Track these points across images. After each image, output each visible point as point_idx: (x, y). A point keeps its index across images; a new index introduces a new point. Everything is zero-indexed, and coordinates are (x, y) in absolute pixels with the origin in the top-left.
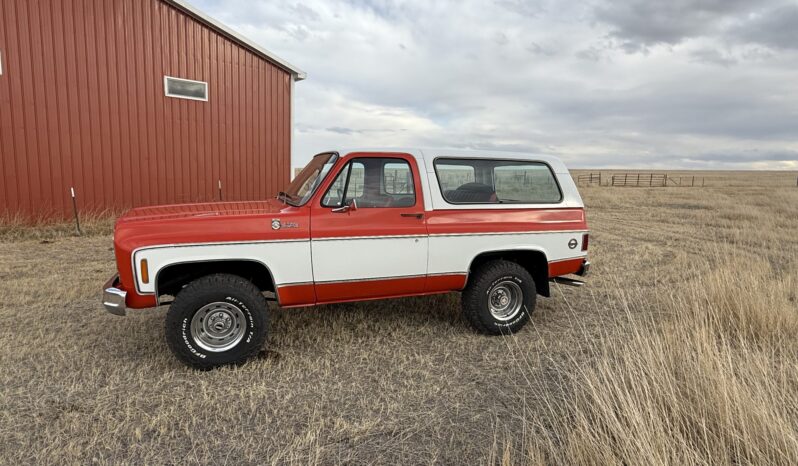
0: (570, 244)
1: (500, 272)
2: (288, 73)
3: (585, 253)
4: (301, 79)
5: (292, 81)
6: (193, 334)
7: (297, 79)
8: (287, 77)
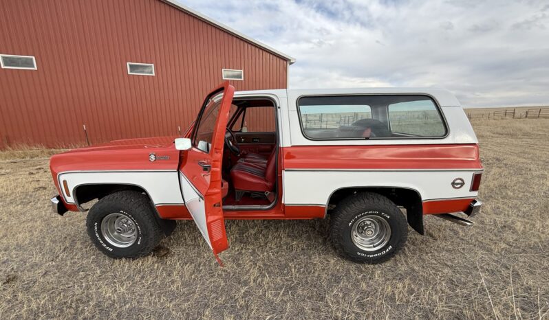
0: (453, 184)
1: (364, 207)
2: (286, 61)
3: (475, 194)
4: (293, 63)
5: (288, 65)
6: (103, 234)
7: (291, 64)
8: (285, 62)
